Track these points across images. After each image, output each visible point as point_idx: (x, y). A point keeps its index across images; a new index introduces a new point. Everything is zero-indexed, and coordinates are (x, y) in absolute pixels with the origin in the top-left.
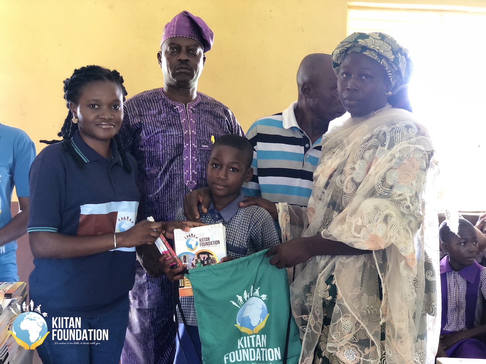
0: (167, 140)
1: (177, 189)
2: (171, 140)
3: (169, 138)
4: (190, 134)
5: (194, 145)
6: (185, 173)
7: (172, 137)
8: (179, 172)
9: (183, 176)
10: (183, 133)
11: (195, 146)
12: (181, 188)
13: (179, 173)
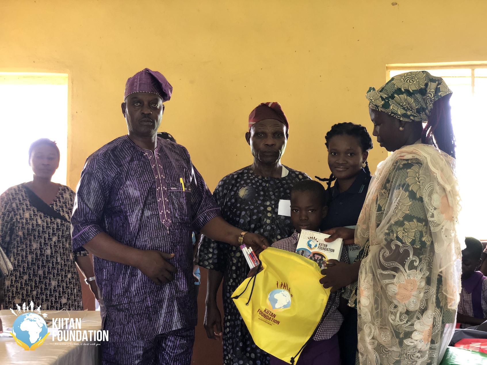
0: (143, 186)
1: (156, 228)
2: (147, 185)
3: (144, 184)
4: (160, 178)
5: (164, 187)
6: (161, 213)
7: (147, 183)
8: (155, 212)
9: (159, 215)
10: (154, 178)
11: (166, 189)
12: (158, 227)
13: (156, 214)
